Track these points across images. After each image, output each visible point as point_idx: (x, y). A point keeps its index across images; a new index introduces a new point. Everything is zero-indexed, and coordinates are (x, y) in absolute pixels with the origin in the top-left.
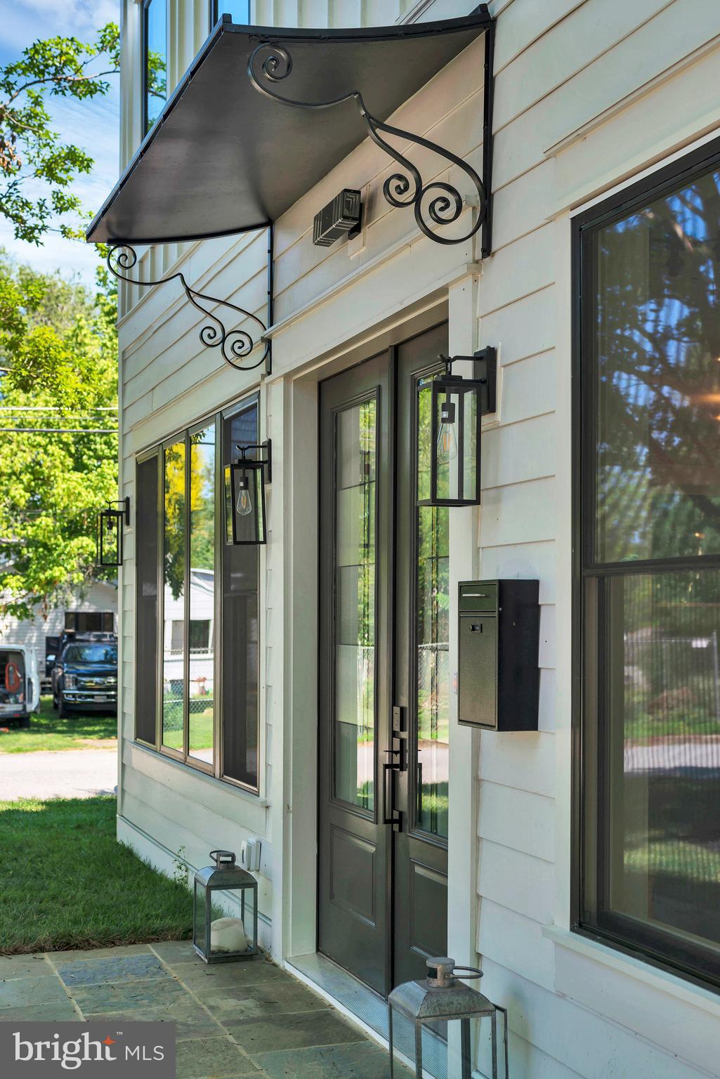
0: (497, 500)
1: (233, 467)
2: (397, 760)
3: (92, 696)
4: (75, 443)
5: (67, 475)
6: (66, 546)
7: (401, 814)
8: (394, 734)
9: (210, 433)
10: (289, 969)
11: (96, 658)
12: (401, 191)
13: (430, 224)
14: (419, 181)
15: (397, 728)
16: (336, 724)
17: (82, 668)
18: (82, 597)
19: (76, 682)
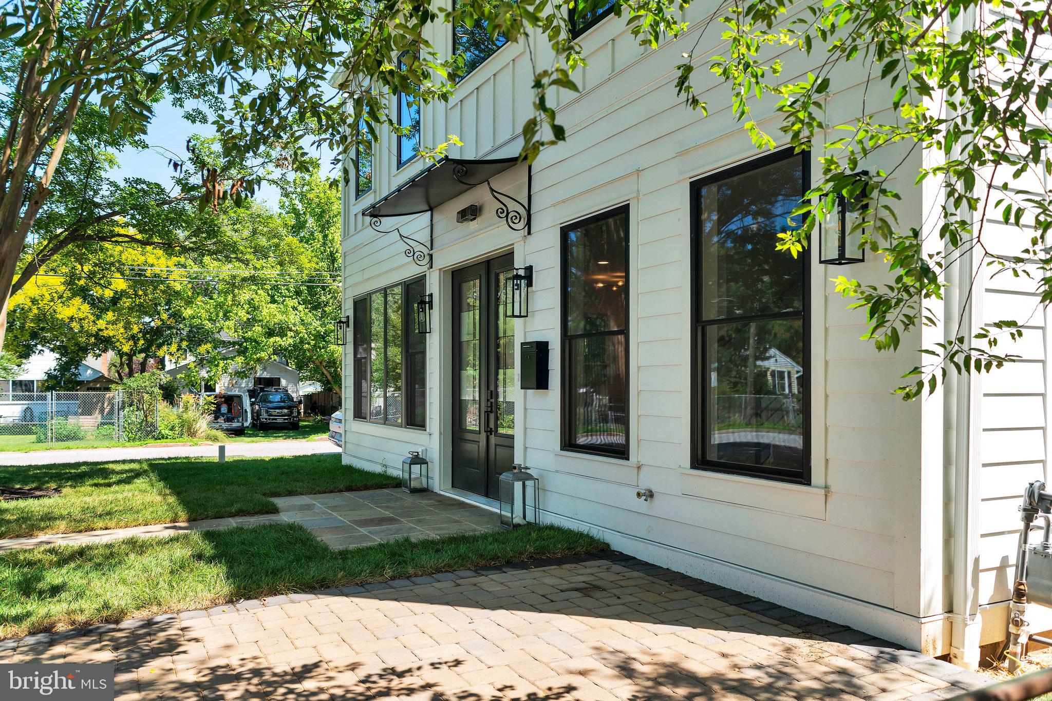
0: (533, 316)
1: (418, 304)
2: (489, 409)
3: (276, 419)
4: (271, 289)
5: (268, 306)
6: (267, 342)
7: (491, 429)
8: (488, 400)
9: (398, 290)
10: (442, 493)
11: (277, 400)
12: (501, 213)
13: (511, 224)
14: (507, 210)
15: (489, 398)
16: (461, 401)
17: (270, 405)
18: (265, 369)
19: (267, 412)
